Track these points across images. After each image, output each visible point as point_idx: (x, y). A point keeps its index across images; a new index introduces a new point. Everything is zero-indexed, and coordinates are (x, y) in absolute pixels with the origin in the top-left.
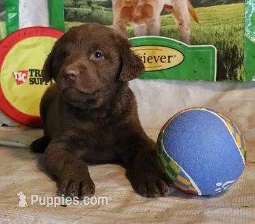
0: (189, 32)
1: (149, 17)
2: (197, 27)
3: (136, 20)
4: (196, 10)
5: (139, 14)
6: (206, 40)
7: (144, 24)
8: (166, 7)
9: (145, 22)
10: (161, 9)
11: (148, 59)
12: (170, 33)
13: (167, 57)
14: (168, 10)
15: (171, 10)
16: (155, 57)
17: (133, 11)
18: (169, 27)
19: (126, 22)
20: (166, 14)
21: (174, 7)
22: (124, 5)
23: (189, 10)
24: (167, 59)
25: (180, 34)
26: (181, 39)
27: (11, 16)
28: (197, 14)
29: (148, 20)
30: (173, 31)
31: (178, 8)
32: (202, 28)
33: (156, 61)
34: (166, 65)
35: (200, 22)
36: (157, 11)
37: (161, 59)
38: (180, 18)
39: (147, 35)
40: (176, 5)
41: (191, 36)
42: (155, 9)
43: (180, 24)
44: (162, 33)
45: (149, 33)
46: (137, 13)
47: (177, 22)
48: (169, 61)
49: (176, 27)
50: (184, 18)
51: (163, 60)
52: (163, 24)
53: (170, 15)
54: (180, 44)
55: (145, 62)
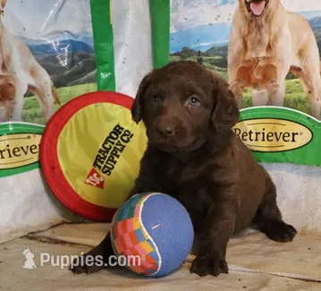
0: (320, 102)
1: (272, 82)
3: (256, 85)
5: (259, 77)
7: (265, 91)
8: (293, 68)
10: (286, 72)
11: (268, 136)
12: (296, 104)
13: (291, 135)
14: (295, 73)
15: (299, 73)
16: (276, 134)
17: (252, 72)
18: (295, 96)
19: (242, 87)
20: (293, 77)
22: (241, 65)
24: (291, 138)
25: (308, 105)
26: (310, 111)
27: (104, 76)
30: (300, 101)
33: (278, 140)
34: (289, 145)
36: (282, 73)
37: (284, 137)
38: (310, 84)
40: (305, 67)
42: (279, 71)
43: (310, 92)
44: (286, 103)
45: (270, 103)
46: (257, 76)
47: (306, 89)
48: (293, 140)
49: (303, 95)
50: (314, 85)
51: (286, 138)
52: (289, 91)
53: (298, 80)
54: (309, 118)
55: (263, 140)
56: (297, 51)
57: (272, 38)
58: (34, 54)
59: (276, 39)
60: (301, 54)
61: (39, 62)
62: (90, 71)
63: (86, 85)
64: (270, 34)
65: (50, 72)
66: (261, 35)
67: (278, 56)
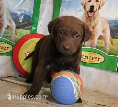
0: (109, 49)
1: (93, 39)
2: (112, 47)
4: (113, 40)
6: (115, 54)
7: (90, 42)
8: (100, 36)
9: (91, 41)
10: (98, 37)
11: (89, 58)
12: (100, 48)
13: (98, 58)
14: (101, 38)
16: (92, 57)
18: (100, 45)
20: (100, 39)
21: (104, 37)
23: (110, 39)
24: (97, 59)
25: (104, 49)
26: (105, 51)
27: (34, 28)
28: (113, 41)
29: (92, 40)
30: (102, 47)
31: (105, 38)
32: (114, 48)
33: (93, 59)
34: (97, 62)
35: (114, 45)
36: (97, 37)
37: (95, 59)
38: (106, 42)
39: (90, 47)
40: (105, 36)
41: (109, 51)
42: (95, 36)
43: (105, 45)
44: (97, 47)
45: (91, 46)
47: (104, 43)
48: (98, 60)
49: (103, 46)
50: (107, 42)
51: (96, 59)
52: (98, 43)
53: (102, 40)
54: (104, 53)
55: (87, 59)
56: (102, 30)
57: (94, 25)
58: (11, 15)
59: (96, 25)
60: (104, 31)
61: (13, 19)
62: (29, 26)
63: (27, 30)
64: (94, 23)
65: (16, 22)
66: (91, 23)
67: (96, 31)
